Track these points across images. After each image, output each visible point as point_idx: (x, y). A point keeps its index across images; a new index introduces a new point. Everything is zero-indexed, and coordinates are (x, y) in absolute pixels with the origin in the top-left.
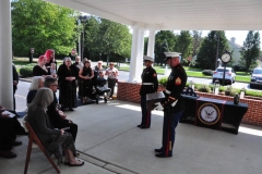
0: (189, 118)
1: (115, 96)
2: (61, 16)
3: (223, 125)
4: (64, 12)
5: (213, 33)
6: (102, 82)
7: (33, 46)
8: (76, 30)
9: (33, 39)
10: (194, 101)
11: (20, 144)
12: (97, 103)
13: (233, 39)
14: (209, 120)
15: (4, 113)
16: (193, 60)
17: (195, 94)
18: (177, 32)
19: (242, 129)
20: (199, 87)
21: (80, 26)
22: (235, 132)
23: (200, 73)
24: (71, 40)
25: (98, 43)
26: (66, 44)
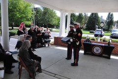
2: (26, 8)
3: (104, 55)
4: (27, 6)
5: (92, 14)
7: (13, 21)
8: (32, 14)
9: (13, 18)
11: (14, 67)
13: (102, 17)
14: (97, 53)
15: (7, 53)
16: (85, 26)
18: (77, 14)
19: (112, 57)
21: (34, 12)
22: (109, 58)
23: (88, 32)
25: (43, 20)
26: (28, 20)
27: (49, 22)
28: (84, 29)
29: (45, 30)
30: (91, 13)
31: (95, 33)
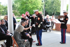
8: (42, 4)
12: (47, 31)
21: (44, 2)
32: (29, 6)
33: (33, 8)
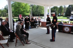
0: (61, 31)
1: (40, 26)
3: (71, 32)
4: (27, 4)
5: (70, 6)
6: (37, 22)
8: (30, 8)
9: (19, 12)
10: (62, 26)
14: (67, 31)
15: (11, 31)
16: (64, 14)
17: (63, 24)
18: (59, 7)
20: (64, 22)
23: (66, 18)
24: (29, 11)
25: (36, 11)
26: (28, 12)
27: (40, 12)
28: (64, 16)
29: (37, 18)
30: (68, 5)
31: (70, 18)
32: (20, 10)
33: (24, 11)
